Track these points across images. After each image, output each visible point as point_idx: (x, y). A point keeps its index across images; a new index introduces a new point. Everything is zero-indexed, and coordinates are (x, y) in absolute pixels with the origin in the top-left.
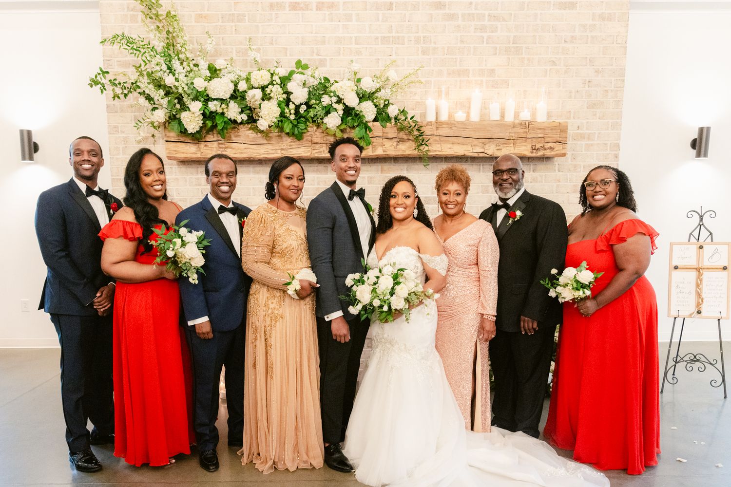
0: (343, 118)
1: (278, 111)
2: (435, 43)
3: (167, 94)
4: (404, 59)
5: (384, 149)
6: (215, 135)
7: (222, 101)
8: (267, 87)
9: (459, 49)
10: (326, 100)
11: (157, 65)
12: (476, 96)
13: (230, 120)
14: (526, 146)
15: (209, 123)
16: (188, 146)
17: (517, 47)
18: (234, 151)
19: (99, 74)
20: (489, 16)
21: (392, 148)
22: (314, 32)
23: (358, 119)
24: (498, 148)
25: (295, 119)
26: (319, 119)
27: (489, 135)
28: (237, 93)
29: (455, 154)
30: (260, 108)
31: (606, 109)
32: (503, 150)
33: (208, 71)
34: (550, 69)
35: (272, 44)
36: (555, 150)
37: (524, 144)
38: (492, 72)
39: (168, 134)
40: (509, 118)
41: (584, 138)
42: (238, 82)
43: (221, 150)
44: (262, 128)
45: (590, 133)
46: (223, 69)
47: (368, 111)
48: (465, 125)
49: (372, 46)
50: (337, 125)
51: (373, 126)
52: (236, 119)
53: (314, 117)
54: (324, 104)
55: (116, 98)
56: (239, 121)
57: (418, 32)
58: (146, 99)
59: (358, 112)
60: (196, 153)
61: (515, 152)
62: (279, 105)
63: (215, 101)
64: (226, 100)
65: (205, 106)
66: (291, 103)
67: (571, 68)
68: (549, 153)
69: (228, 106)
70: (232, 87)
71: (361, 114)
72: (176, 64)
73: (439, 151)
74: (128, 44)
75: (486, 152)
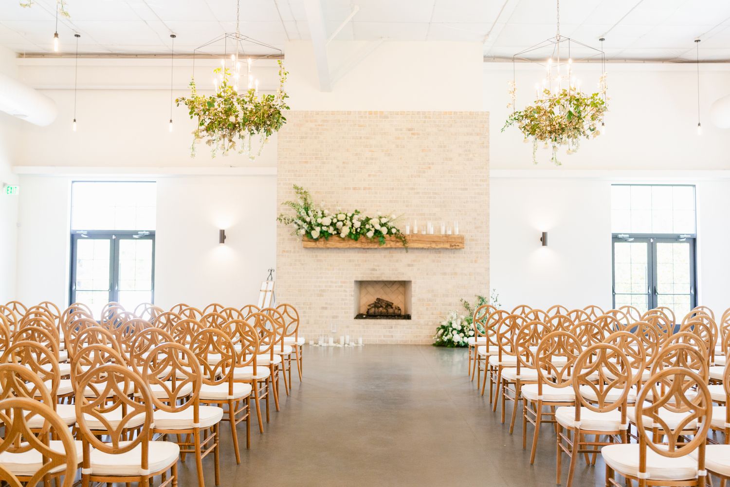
0: (374, 234)
1: (349, 230)
2: (411, 203)
3: (307, 223)
5: (391, 245)
6: (324, 239)
7: (328, 226)
8: (344, 221)
9: (421, 205)
10: (367, 226)
11: (303, 213)
13: (330, 234)
14: (448, 244)
15: (322, 235)
16: (313, 243)
17: (445, 205)
19: (280, 216)
20: (433, 193)
21: (394, 245)
22: (362, 199)
23: (380, 234)
24: (437, 245)
25: (355, 234)
26: (365, 234)
27: (433, 240)
28: (333, 223)
29: (420, 247)
30: (342, 229)
31: (483, 229)
33: (321, 215)
34: (458, 213)
35: (345, 203)
36: (460, 246)
38: (435, 214)
39: (305, 239)
40: (443, 232)
41: (474, 241)
42: (333, 219)
44: (342, 237)
45: (476, 239)
46: (327, 213)
47: (384, 231)
49: (385, 204)
50: (372, 236)
51: (386, 236)
53: (363, 233)
54: (367, 228)
55: (285, 225)
56: (333, 234)
57: (404, 199)
58: (297, 225)
60: (314, 246)
61: (443, 247)
62: (350, 228)
63: (325, 226)
65: (321, 229)
66: (354, 228)
67: (467, 213)
68: (458, 247)
69: (329, 228)
70: (331, 221)
71: (381, 232)
72: (309, 212)
73: (413, 246)
74: (291, 205)
75: (432, 246)
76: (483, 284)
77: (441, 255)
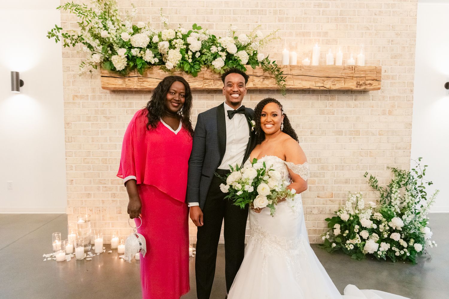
0: (226, 62)
1: (180, 56)
2: (287, 14)
4: (266, 24)
5: (254, 83)
6: (136, 73)
7: (141, 49)
8: (173, 40)
9: (303, 18)
11: (96, 23)
12: (317, 49)
13: (146, 62)
14: (353, 82)
15: (132, 64)
16: (117, 80)
17: (343, 17)
18: (149, 84)
19: (55, 29)
21: (260, 83)
22: (205, 6)
23: (236, 63)
24: (333, 83)
25: (192, 62)
26: (209, 62)
27: (327, 75)
28: (152, 44)
29: (304, 87)
30: (168, 54)
31: (404, 59)
32: (336, 85)
33: (132, 29)
34: (366, 32)
35: (176, 13)
36: (373, 85)
37: (352, 81)
38: (326, 34)
39: (103, 71)
40: (339, 63)
41: (390, 78)
42: (152, 36)
43: (140, 83)
44: (169, 68)
45: (393, 75)
46: (143, 28)
47: (243, 57)
48: (310, 68)
49: (244, 16)
50: (222, 67)
51: (247, 67)
52: (150, 61)
53: (206, 61)
54: (213, 52)
55: (66, 46)
56: (153, 62)
57: (275, 7)
58: (88, 47)
59: (236, 58)
60: (122, 85)
61: (345, 87)
62: (181, 52)
63: (136, 48)
64: (144, 48)
65: (129, 52)
66: (189, 51)
67: (379, 31)
68: (369, 88)
69: (145, 52)
70: (148, 40)
71: (238, 59)
72: (109, 24)
73: (292, 85)
74: (76, 10)
75: (325, 86)
76: (400, 149)
77: (335, 102)
